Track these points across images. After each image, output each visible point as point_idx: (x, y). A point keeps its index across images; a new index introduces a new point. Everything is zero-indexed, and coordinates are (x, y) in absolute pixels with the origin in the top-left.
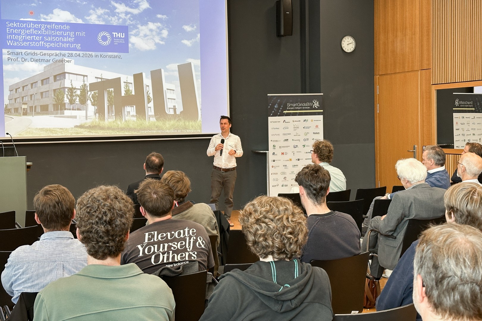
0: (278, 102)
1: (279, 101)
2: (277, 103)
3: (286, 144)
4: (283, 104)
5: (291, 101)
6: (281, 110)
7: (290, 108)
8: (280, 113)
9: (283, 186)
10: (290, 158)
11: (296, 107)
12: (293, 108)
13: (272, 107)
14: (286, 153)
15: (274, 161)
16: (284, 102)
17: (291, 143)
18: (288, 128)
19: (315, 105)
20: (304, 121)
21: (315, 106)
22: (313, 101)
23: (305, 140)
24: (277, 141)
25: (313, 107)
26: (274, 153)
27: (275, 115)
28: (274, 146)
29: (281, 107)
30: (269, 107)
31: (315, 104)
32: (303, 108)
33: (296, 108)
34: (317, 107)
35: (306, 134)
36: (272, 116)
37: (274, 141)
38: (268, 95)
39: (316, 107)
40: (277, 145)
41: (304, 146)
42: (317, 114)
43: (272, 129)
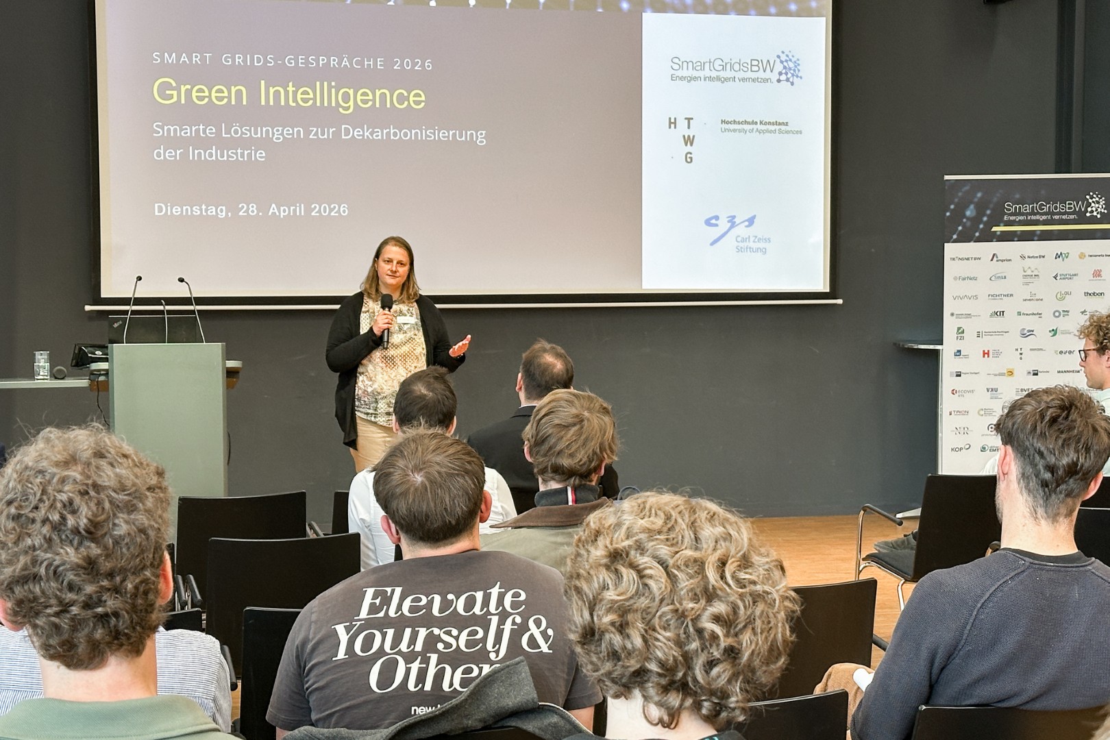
0: (976, 200)
1: (979, 195)
2: (971, 202)
3: (997, 323)
4: (991, 206)
5: (1017, 196)
6: (985, 224)
7: (1012, 218)
8: (982, 231)
9: (983, 449)
10: (1010, 367)
11: (1033, 213)
12: (1022, 218)
13: (959, 214)
14: (998, 354)
15: (959, 375)
16: (995, 200)
17: (1013, 324)
18: (1005, 278)
19: (1094, 209)
20: (1058, 256)
21: (1092, 212)
22: (1088, 197)
23: (1057, 314)
24: (969, 316)
25: (1088, 215)
26: (959, 351)
27: (965, 238)
28: (960, 331)
29: (984, 215)
30: (948, 214)
31: (1093, 204)
32: (1056, 217)
33: (1033, 218)
34: (1099, 216)
35: (1062, 296)
36: (955, 241)
37: (959, 316)
38: (947, 177)
39: (1095, 214)
40: (970, 327)
41: (1054, 332)
42: (1099, 235)
43: (955, 278)
